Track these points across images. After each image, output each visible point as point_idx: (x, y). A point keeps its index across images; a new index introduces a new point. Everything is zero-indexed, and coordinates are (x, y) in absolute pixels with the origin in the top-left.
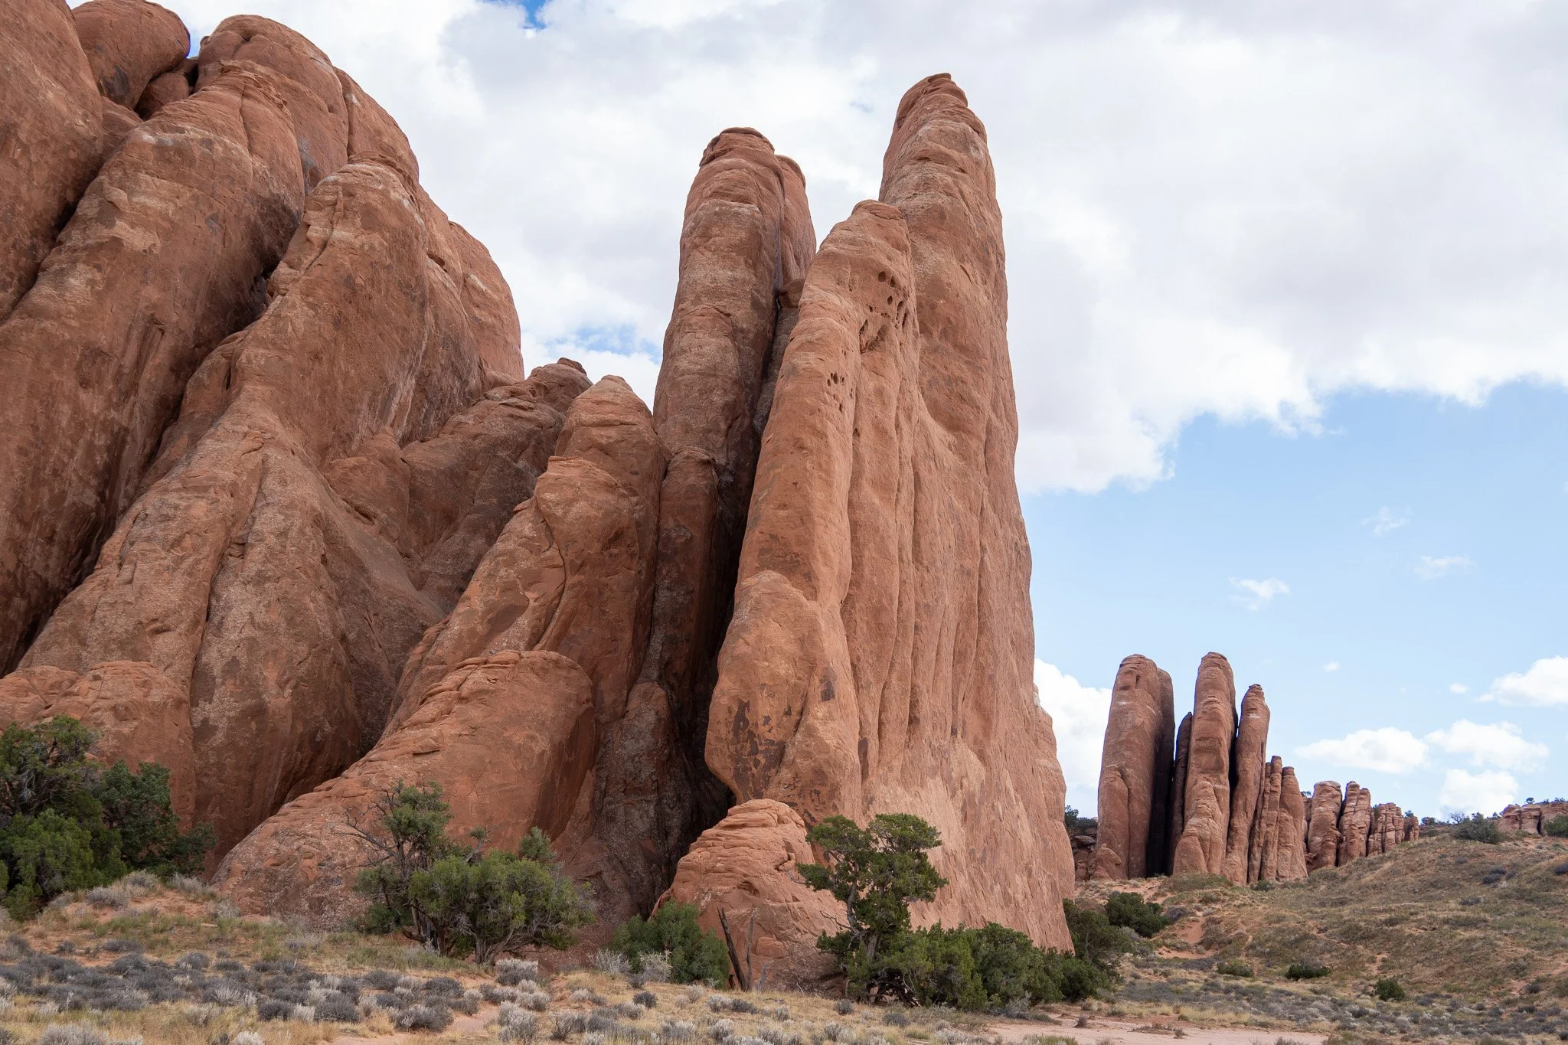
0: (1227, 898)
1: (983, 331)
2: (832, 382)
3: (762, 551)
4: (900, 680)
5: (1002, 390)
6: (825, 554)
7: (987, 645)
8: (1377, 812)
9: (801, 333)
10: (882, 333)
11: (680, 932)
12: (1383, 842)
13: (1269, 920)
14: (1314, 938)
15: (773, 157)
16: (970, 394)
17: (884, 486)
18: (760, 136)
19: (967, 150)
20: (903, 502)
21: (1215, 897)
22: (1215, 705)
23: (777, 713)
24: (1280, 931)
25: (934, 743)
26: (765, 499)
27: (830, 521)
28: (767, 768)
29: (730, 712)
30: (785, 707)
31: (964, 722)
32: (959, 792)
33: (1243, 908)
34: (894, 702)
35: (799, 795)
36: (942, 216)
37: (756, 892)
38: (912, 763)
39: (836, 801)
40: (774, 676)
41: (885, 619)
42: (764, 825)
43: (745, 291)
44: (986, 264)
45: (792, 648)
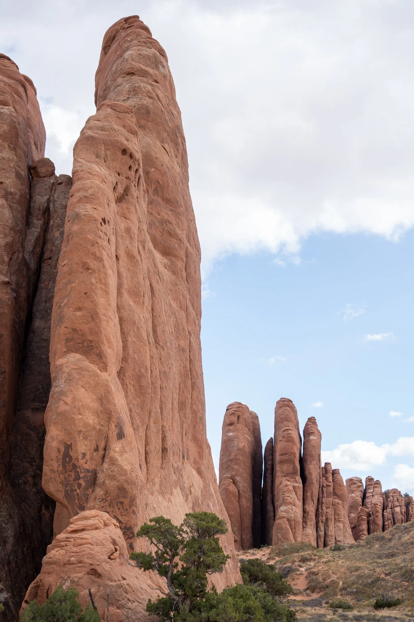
0: (317, 558)
1: (179, 189)
2: (103, 223)
3: (68, 340)
4: (155, 423)
5: (192, 229)
6: (109, 340)
7: (197, 397)
8: (386, 495)
9: (78, 190)
10: (127, 190)
11: (69, 609)
12: (393, 514)
13: (351, 570)
14: (383, 580)
15: (19, 74)
16: (175, 231)
17: (136, 294)
18: (9, 59)
19: (157, 67)
20: (146, 304)
21: (309, 557)
22: (290, 432)
23: (90, 450)
24: (360, 577)
25: (175, 464)
26: (66, 304)
27: (110, 318)
28: (86, 489)
29: (59, 452)
30: (94, 446)
31: (188, 450)
32: (190, 497)
33: (330, 564)
34: (153, 438)
35: (110, 506)
36: (148, 112)
37: (99, 576)
38: (165, 479)
39: (134, 508)
40: (86, 425)
41: (144, 383)
42: (97, 528)
43: (10, 166)
44: (176, 144)
45: (95, 405)
